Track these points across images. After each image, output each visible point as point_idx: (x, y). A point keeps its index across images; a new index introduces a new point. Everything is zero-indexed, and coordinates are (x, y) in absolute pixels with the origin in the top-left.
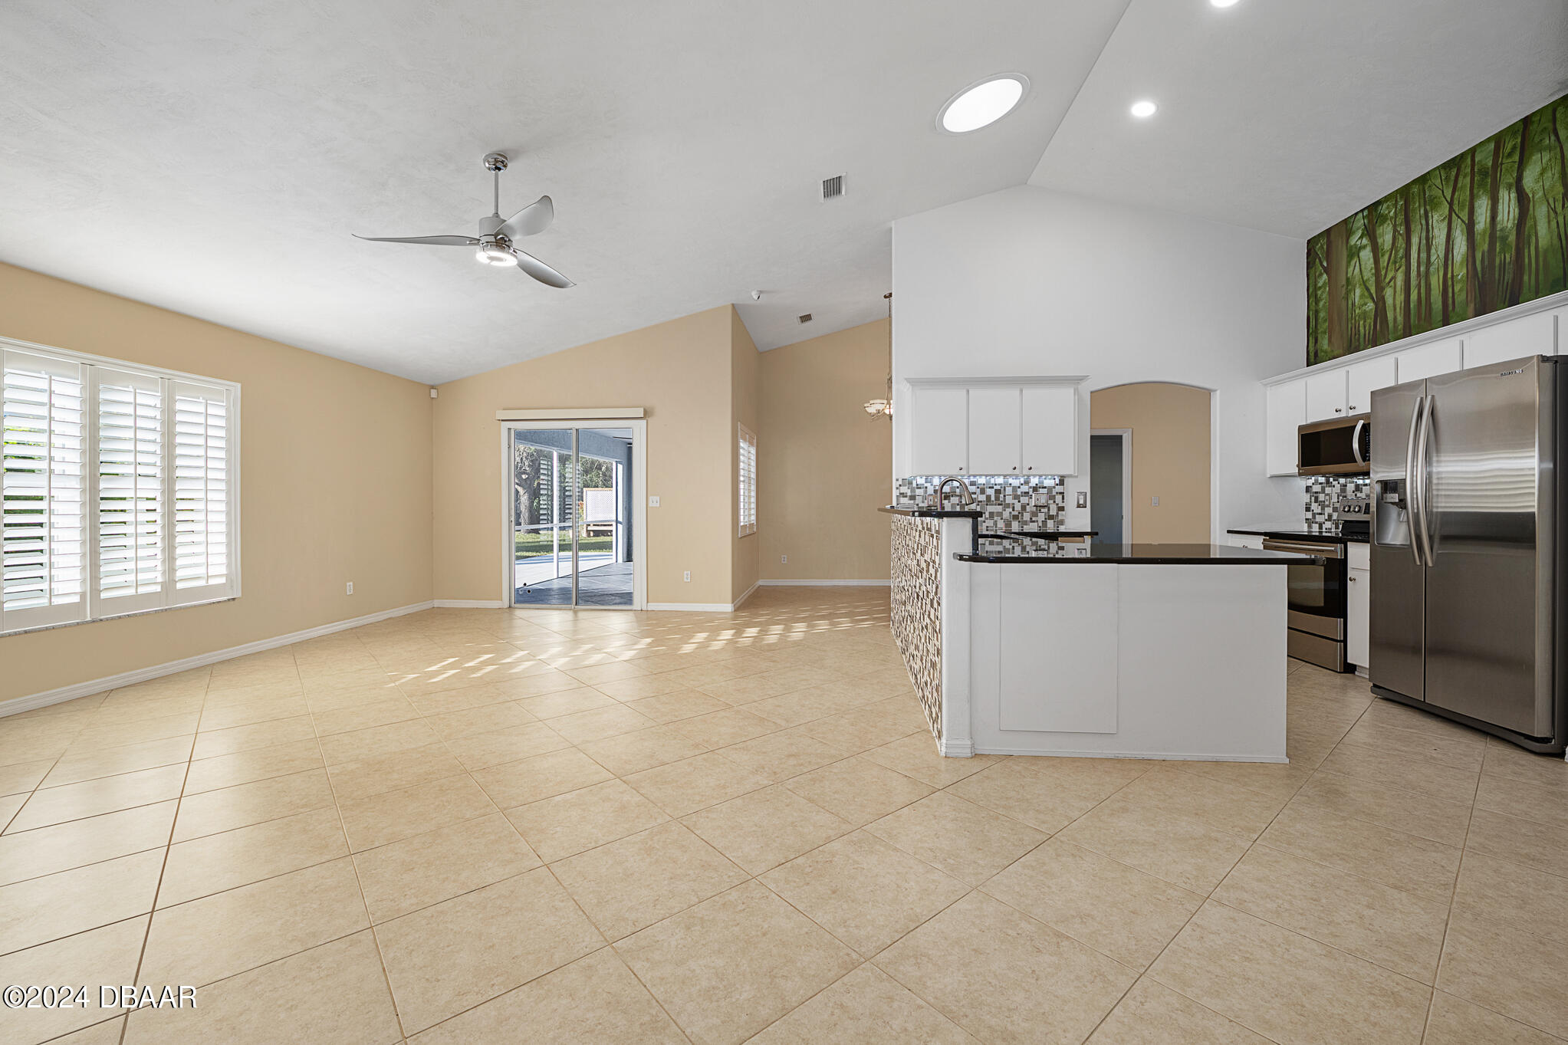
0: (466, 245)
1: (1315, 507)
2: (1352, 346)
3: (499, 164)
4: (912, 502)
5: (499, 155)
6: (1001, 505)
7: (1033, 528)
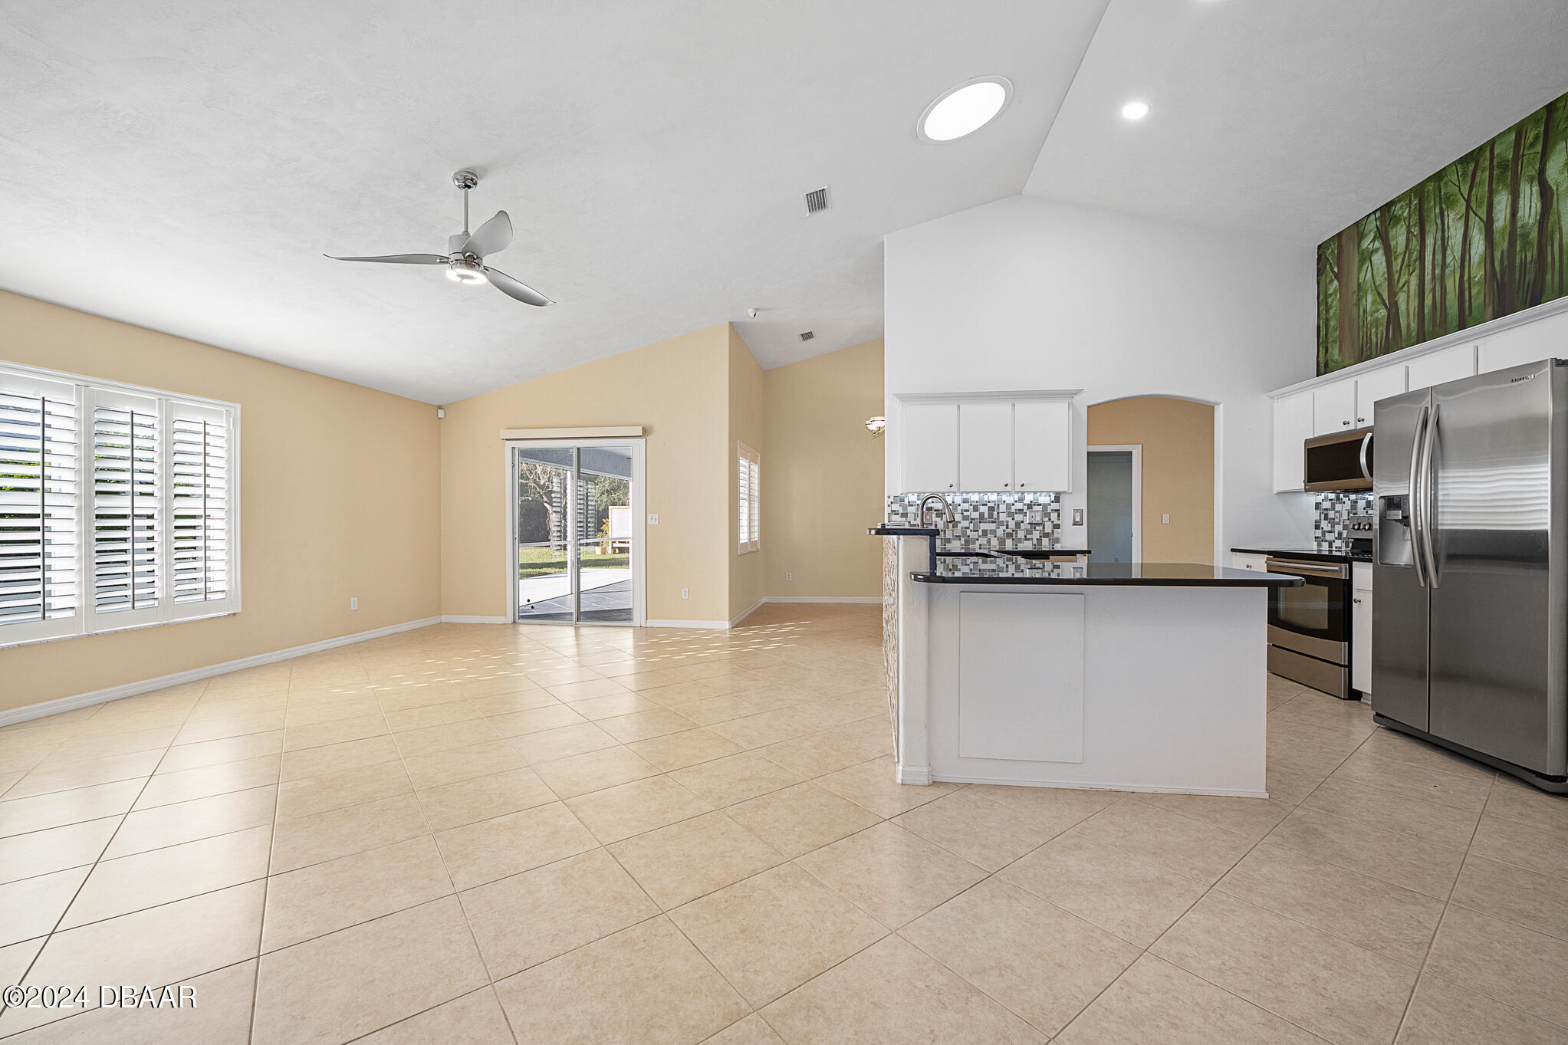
0: (436, 263)
1: (1325, 525)
2: (1364, 354)
3: (468, 182)
4: (904, 519)
5: (469, 173)
6: (995, 522)
7: (1027, 546)
